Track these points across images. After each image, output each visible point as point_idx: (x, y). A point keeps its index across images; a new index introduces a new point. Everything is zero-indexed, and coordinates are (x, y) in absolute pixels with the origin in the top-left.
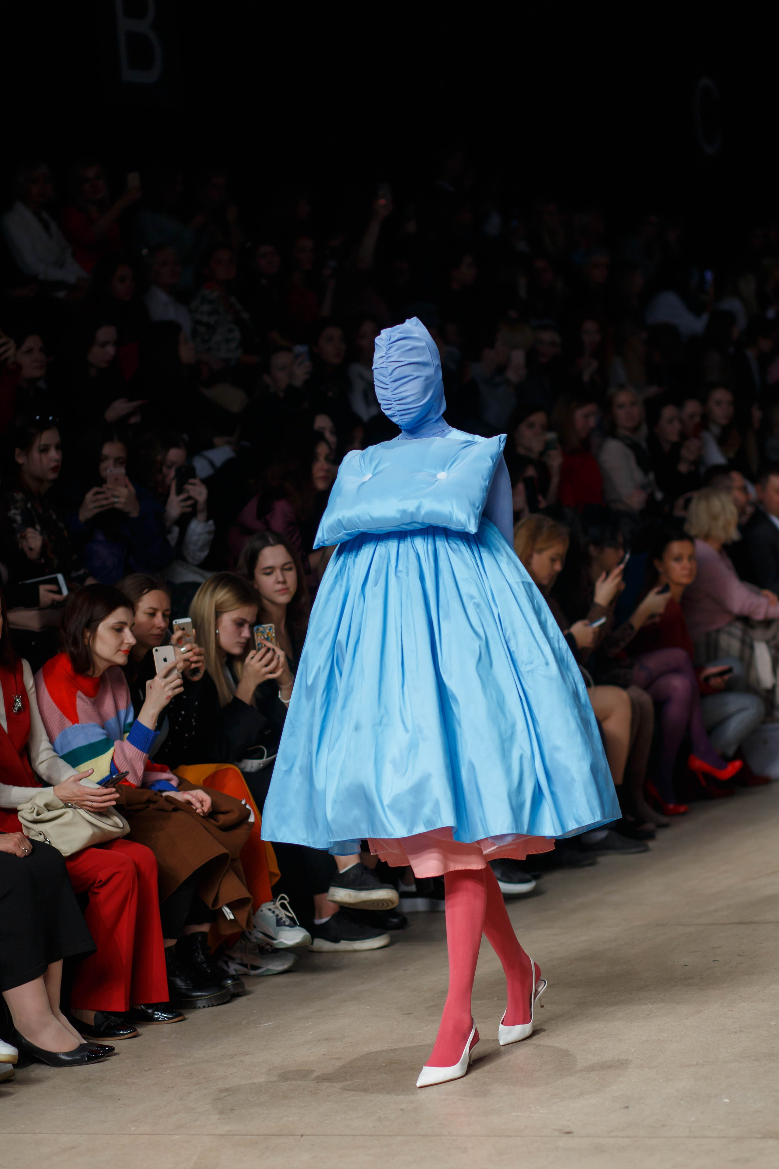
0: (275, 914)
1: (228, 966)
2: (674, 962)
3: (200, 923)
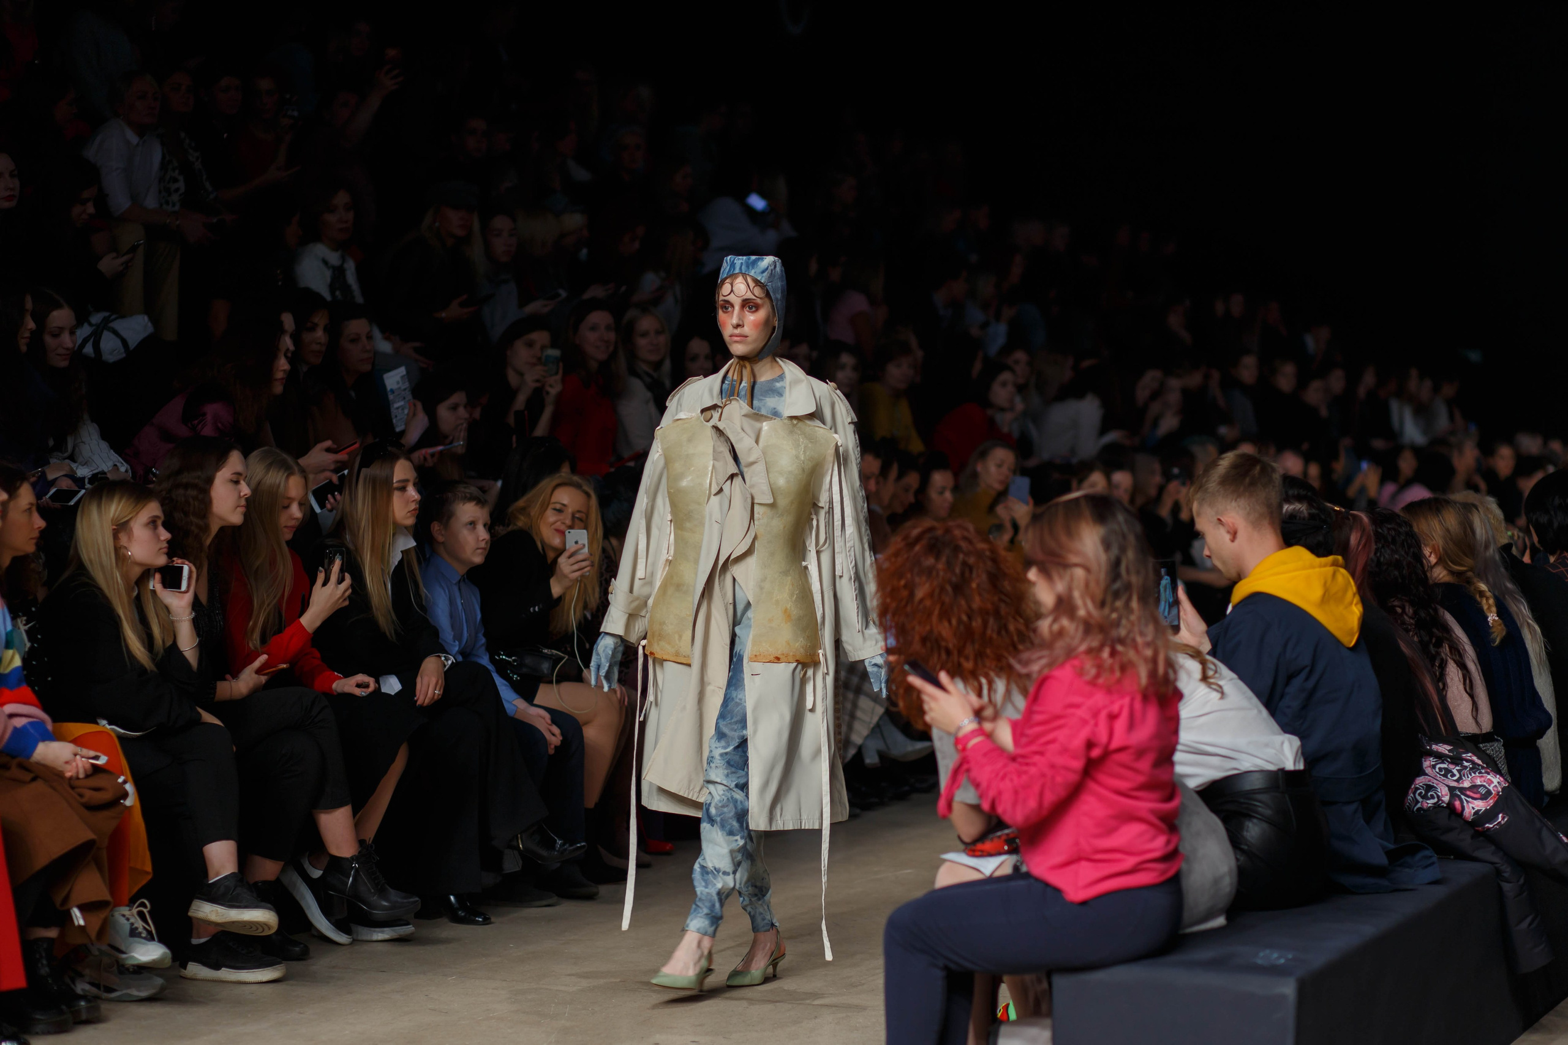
0: (128, 922)
2: (642, 1037)
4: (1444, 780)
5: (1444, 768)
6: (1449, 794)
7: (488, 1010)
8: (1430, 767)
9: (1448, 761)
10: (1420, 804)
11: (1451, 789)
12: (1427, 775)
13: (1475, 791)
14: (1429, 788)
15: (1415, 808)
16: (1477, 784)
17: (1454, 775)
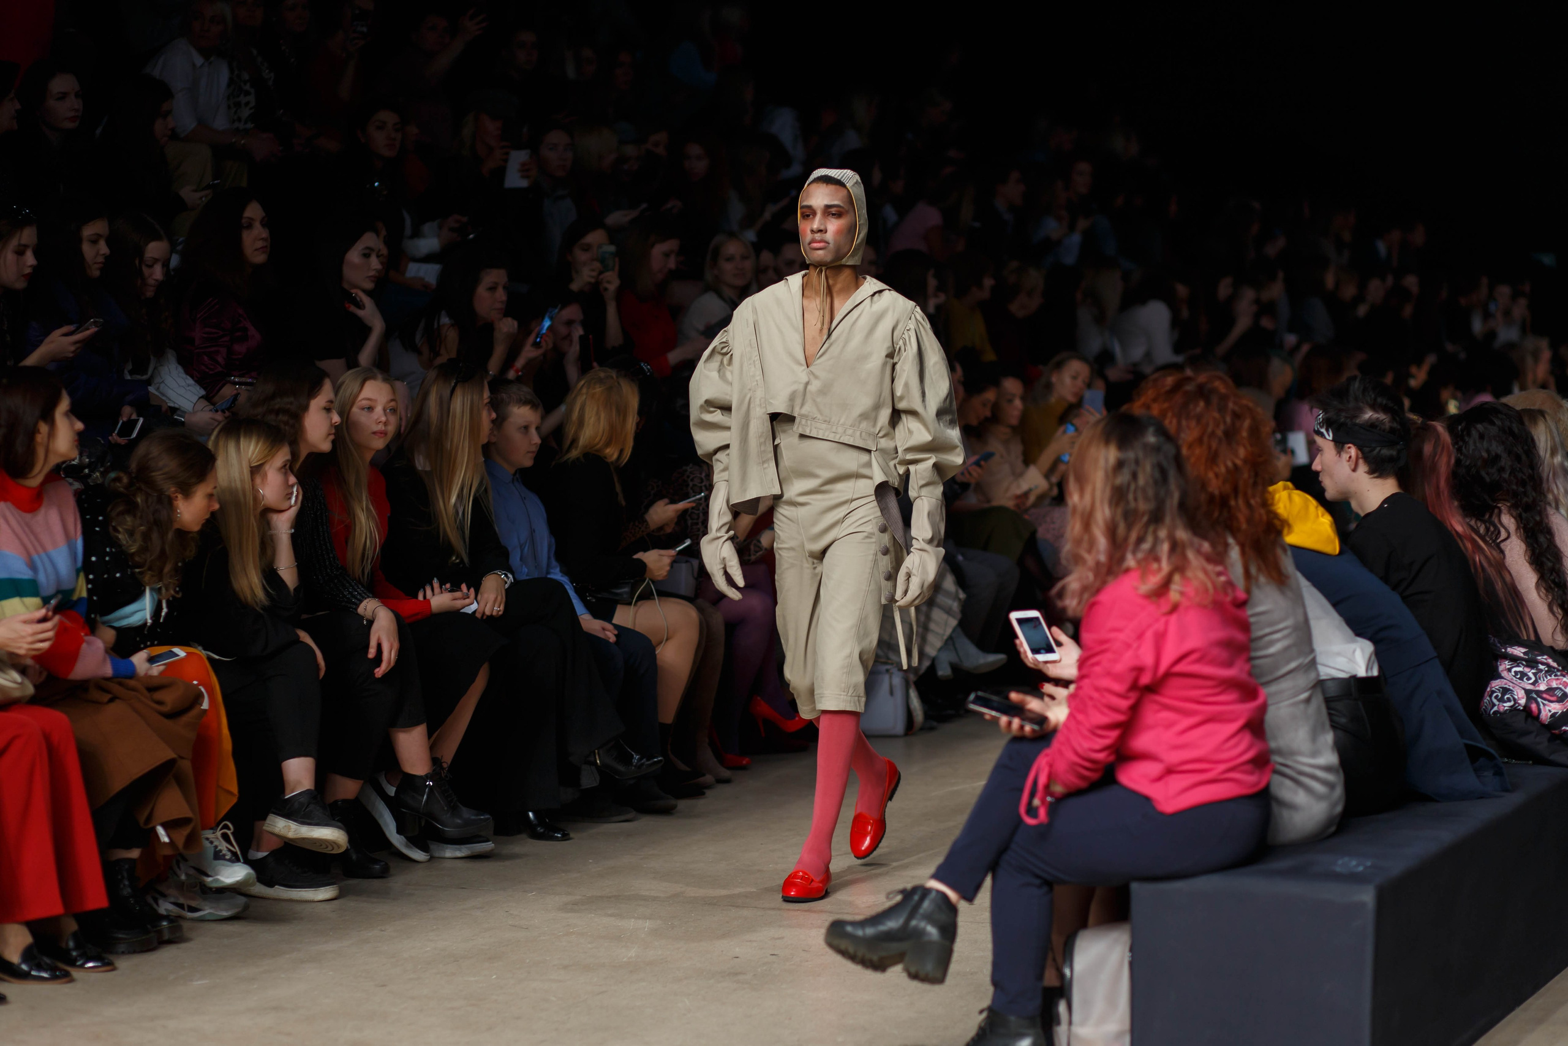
0: (213, 845)
1: (157, 904)
2: (722, 951)
3: (128, 847)
4: (1520, 683)
5: (1520, 672)
6: (1525, 697)
7: (568, 925)
8: (1506, 670)
9: (1523, 665)
10: (1496, 707)
11: (1528, 692)
12: (1502, 678)
13: (1551, 694)
14: (1505, 691)
15: (1492, 712)
16: (1553, 687)
17: (1529, 679)
